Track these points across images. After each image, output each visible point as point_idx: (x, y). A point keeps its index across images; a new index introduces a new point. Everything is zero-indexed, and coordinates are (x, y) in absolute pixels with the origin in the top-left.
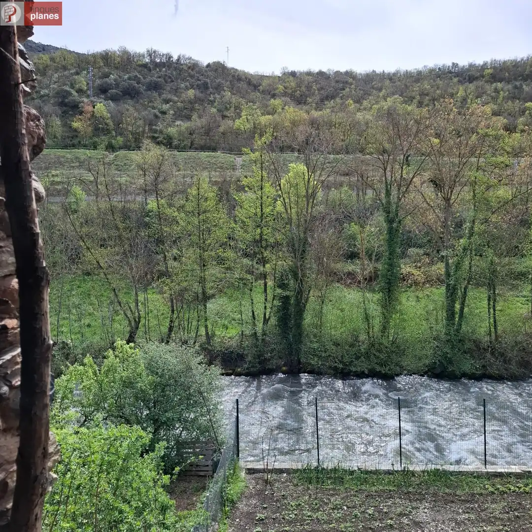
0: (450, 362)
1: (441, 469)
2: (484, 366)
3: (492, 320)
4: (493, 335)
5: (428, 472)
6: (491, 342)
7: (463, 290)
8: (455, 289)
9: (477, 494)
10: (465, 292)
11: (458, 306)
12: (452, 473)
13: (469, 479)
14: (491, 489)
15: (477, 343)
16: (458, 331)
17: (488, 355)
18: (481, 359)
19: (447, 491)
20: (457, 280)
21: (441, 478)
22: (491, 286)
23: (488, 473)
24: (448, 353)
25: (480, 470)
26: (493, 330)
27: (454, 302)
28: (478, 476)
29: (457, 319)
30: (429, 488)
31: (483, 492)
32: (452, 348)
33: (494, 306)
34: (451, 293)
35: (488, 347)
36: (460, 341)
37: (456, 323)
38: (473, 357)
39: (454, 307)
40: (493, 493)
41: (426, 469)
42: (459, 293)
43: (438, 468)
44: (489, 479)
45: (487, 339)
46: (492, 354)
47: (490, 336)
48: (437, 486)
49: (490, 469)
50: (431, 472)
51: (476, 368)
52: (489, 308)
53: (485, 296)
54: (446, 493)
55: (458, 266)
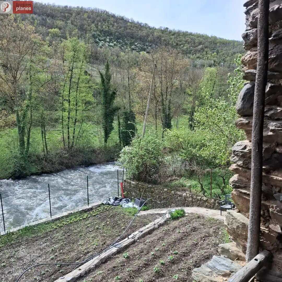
0: (24, 169)
1: (28, 226)
2: (42, 168)
3: (44, 144)
4: (45, 151)
5: (21, 229)
6: (45, 155)
7: (28, 129)
8: (23, 128)
9: (49, 232)
10: (30, 130)
11: (25, 139)
12: (34, 226)
13: (44, 226)
14: (55, 227)
15: (38, 157)
16: (27, 151)
17: (44, 162)
18: (40, 165)
19: (33, 236)
20: (24, 124)
21: (29, 230)
22: (43, 126)
23: (52, 220)
24: (23, 164)
25: (49, 220)
26: (45, 149)
27: (23, 136)
28: (47, 223)
29: (26, 145)
30: (23, 238)
31: (52, 230)
32: (25, 161)
33: (45, 136)
34: (22, 131)
35: (44, 157)
36: (29, 157)
37: (26, 147)
38: (36, 164)
39: (23, 139)
40: (56, 228)
41: (20, 228)
42: (26, 131)
43: (27, 226)
44: (53, 223)
45: (43, 154)
46: (46, 161)
47: (44, 152)
48: (27, 235)
49: (54, 217)
50: (23, 229)
51: (38, 169)
52: (43, 138)
53: (40, 131)
54: (33, 237)
55: (24, 116)
